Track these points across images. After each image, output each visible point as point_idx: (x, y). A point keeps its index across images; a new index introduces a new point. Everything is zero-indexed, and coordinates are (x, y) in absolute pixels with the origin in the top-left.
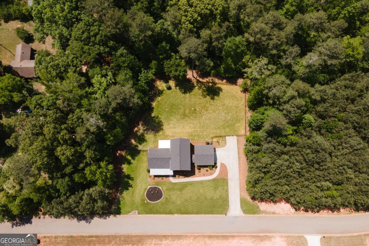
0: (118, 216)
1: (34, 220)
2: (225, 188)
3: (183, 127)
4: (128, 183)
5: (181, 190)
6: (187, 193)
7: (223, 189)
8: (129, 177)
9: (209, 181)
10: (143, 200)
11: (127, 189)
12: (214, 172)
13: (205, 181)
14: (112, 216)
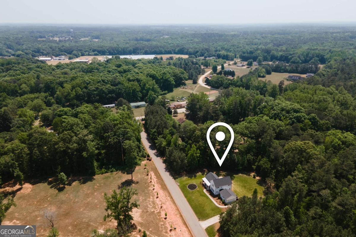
0: (173, 179)
1: (159, 158)
2: (215, 214)
3: (237, 188)
4: (192, 177)
5: (201, 195)
6: (201, 199)
7: (214, 213)
8: (195, 176)
9: (215, 205)
10: (187, 184)
11: (189, 177)
12: (222, 205)
13: (213, 203)
14: (172, 177)
